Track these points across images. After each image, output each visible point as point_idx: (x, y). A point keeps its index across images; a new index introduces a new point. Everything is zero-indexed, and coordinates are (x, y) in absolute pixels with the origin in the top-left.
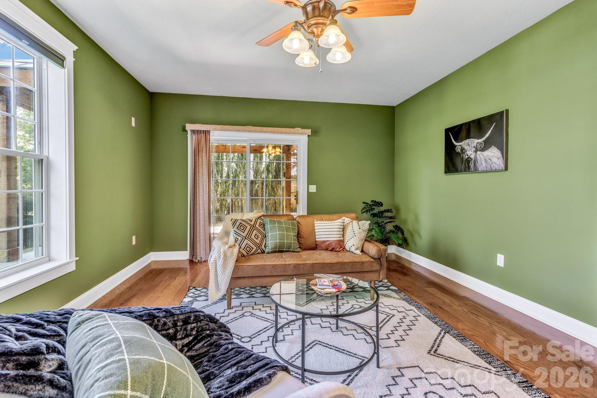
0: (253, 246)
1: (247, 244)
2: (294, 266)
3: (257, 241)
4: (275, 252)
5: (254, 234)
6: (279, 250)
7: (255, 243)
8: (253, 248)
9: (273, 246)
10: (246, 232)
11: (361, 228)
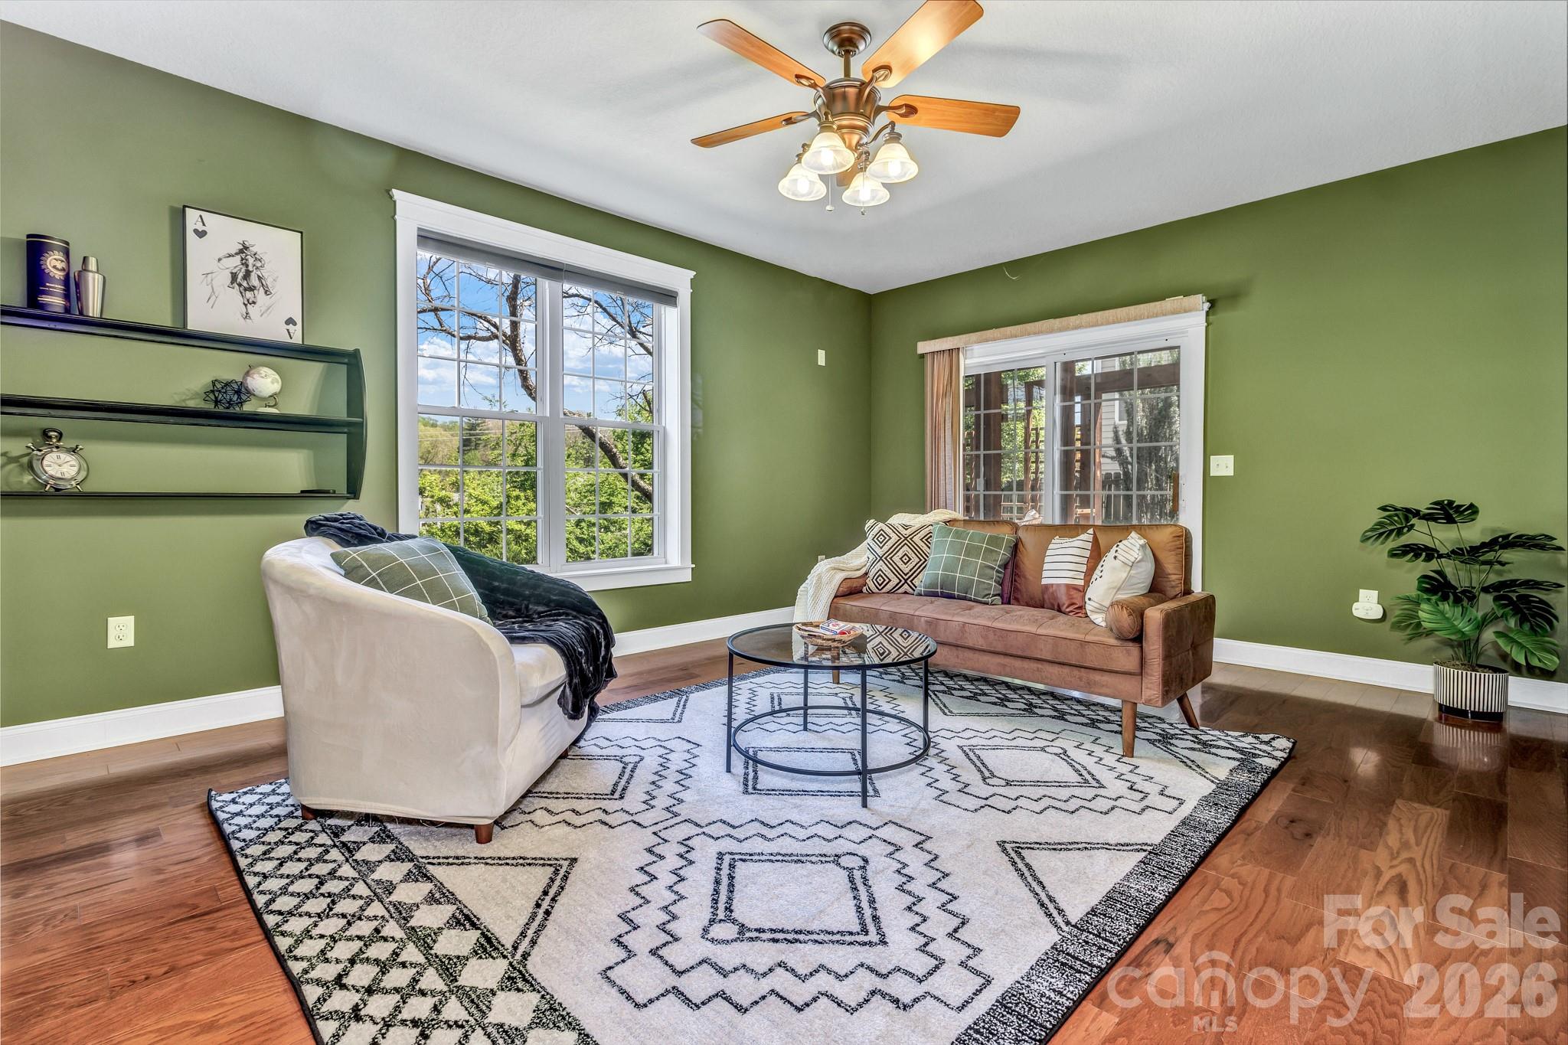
0: (891, 576)
1: (880, 570)
2: (927, 622)
3: (902, 566)
4: (935, 595)
5: (900, 554)
6: (942, 592)
7: (897, 572)
8: (890, 580)
9: (928, 582)
10: (886, 548)
11: (1120, 557)
